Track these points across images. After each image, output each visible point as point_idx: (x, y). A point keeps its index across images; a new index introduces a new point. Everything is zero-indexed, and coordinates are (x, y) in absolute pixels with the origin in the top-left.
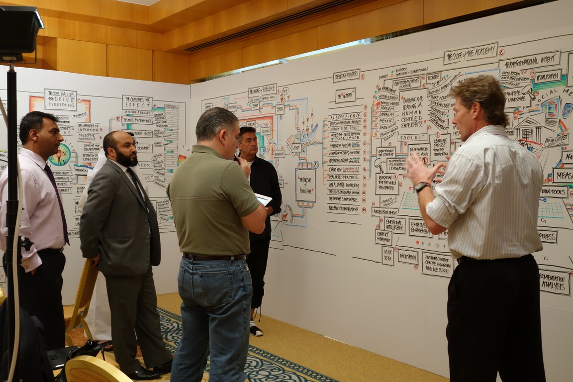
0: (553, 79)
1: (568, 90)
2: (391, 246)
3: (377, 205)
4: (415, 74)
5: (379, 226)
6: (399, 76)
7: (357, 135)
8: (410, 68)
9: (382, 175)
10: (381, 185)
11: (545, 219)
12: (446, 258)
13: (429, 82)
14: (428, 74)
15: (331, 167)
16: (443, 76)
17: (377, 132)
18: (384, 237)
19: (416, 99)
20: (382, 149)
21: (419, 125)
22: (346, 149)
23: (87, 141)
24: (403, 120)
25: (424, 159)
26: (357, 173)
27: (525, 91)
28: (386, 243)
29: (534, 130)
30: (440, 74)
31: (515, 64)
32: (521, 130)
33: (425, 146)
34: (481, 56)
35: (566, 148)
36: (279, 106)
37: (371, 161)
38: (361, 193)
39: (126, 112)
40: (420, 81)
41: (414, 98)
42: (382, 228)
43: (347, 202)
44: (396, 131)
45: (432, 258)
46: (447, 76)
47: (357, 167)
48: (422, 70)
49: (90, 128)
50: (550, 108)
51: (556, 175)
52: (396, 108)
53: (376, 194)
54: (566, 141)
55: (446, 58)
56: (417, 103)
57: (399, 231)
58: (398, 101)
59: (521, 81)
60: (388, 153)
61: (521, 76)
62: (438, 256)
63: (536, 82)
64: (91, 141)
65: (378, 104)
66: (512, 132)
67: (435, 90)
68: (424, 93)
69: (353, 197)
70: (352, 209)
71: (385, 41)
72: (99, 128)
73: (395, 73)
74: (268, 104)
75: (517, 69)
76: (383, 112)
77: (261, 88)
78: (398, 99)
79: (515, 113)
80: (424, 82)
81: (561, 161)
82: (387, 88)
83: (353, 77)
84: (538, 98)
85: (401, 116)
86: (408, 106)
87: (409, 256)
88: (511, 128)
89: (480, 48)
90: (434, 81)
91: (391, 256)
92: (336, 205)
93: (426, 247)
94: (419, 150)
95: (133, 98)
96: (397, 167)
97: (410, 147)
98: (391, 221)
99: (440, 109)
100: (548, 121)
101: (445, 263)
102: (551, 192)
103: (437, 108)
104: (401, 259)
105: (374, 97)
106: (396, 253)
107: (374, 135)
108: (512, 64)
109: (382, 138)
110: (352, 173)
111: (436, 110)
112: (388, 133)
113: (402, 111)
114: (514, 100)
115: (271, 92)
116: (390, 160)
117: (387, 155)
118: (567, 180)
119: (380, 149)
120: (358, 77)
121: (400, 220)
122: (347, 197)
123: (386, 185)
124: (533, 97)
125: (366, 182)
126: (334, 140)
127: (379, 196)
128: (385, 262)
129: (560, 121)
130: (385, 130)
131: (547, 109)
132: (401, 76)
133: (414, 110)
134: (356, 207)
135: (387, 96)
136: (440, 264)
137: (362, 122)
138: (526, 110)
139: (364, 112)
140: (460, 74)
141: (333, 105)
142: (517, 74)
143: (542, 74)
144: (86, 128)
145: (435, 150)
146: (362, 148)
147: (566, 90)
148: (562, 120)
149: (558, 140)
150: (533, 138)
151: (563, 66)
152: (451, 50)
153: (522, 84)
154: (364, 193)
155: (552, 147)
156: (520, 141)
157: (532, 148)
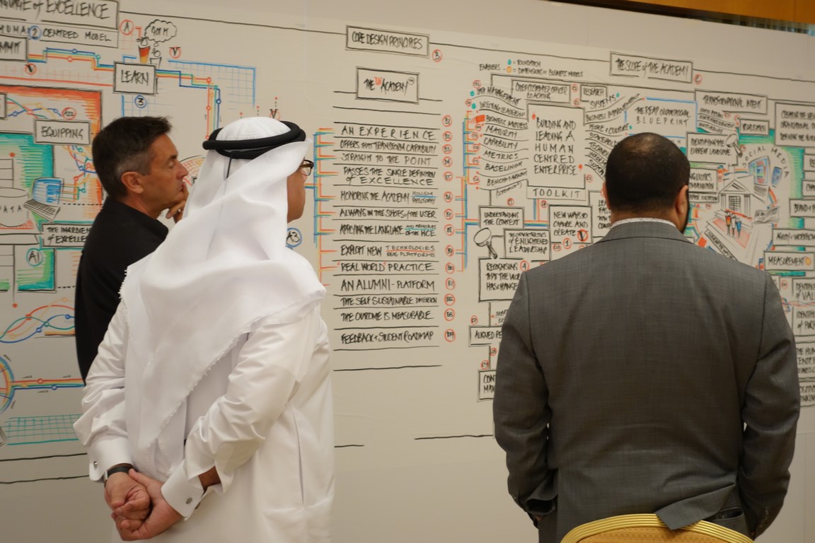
0: (760, 133)
3: (483, 321)
4: (559, 77)
5: (489, 364)
6: (524, 74)
7: (426, 178)
8: (547, 65)
9: (493, 261)
10: (492, 281)
13: (585, 97)
14: (582, 84)
15: (348, 244)
16: (610, 94)
17: (478, 175)
19: (562, 124)
20: (493, 210)
21: (570, 171)
22: (396, 204)
24: (537, 158)
25: (580, 232)
26: (429, 258)
27: (730, 141)
29: (742, 197)
30: (604, 89)
31: (716, 101)
32: (727, 196)
33: (583, 210)
34: (669, 76)
35: (776, 225)
36: (132, 69)
37: (465, 233)
38: (441, 299)
40: (567, 92)
41: (559, 122)
43: (401, 322)
44: (522, 177)
46: (618, 95)
47: (430, 245)
48: (571, 74)
50: (758, 171)
51: (767, 260)
52: (521, 134)
53: (480, 301)
54: (776, 215)
55: (615, 65)
56: (565, 132)
58: (525, 121)
59: (724, 127)
60: (507, 218)
61: (724, 119)
63: (742, 131)
65: (478, 119)
66: (715, 198)
67: (597, 114)
68: (577, 116)
69: (419, 310)
70: (418, 336)
73: (515, 66)
74: (75, 52)
75: (719, 108)
76: (492, 138)
78: (525, 117)
79: (720, 172)
80: (575, 95)
81: (772, 241)
82: (499, 92)
83: (409, 50)
84: (745, 154)
85: (533, 152)
86: (547, 134)
88: (715, 193)
89: (668, 63)
90: (595, 98)
92: (366, 332)
94: (570, 216)
96: (527, 246)
97: (553, 209)
99: (607, 149)
100: (757, 188)
103: (601, 146)
105: (469, 103)
107: (471, 181)
108: (713, 100)
109: (491, 187)
110: (416, 258)
111: (600, 149)
112: (505, 179)
113: (533, 142)
114: (717, 152)
115: (90, 20)
116: (512, 232)
117: (505, 222)
118: (779, 266)
119: (488, 211)
120: (423, 52)
122: (401, 310)
123: (504, 281)
124: (739, 152)
125: (454, 276)
126: (356, 181)
127: (486, 304)
129: (770, 190)
130: (498, 173)
131: (756, 171)
132: (530, 75)
133: (559, 143)
134: (429, 330)
135: (500, 106)
137: (439, 150)
138: (732, 169)
139: (444, 129)
140: (640, 97)
141: (351, 101)
142: (720, 115)
143: (748, 123)
145: (600, 218)
146: (440, 205)
147: (774, 149)
148: (772, 188)
149: (768, 215)
150: (741, 209)
151: (770, 117)
152: (622, 52)
153: (726, 131)
154: (448, 299)
155: (762, 223)
156: (727, 212)
157: (740, 222)
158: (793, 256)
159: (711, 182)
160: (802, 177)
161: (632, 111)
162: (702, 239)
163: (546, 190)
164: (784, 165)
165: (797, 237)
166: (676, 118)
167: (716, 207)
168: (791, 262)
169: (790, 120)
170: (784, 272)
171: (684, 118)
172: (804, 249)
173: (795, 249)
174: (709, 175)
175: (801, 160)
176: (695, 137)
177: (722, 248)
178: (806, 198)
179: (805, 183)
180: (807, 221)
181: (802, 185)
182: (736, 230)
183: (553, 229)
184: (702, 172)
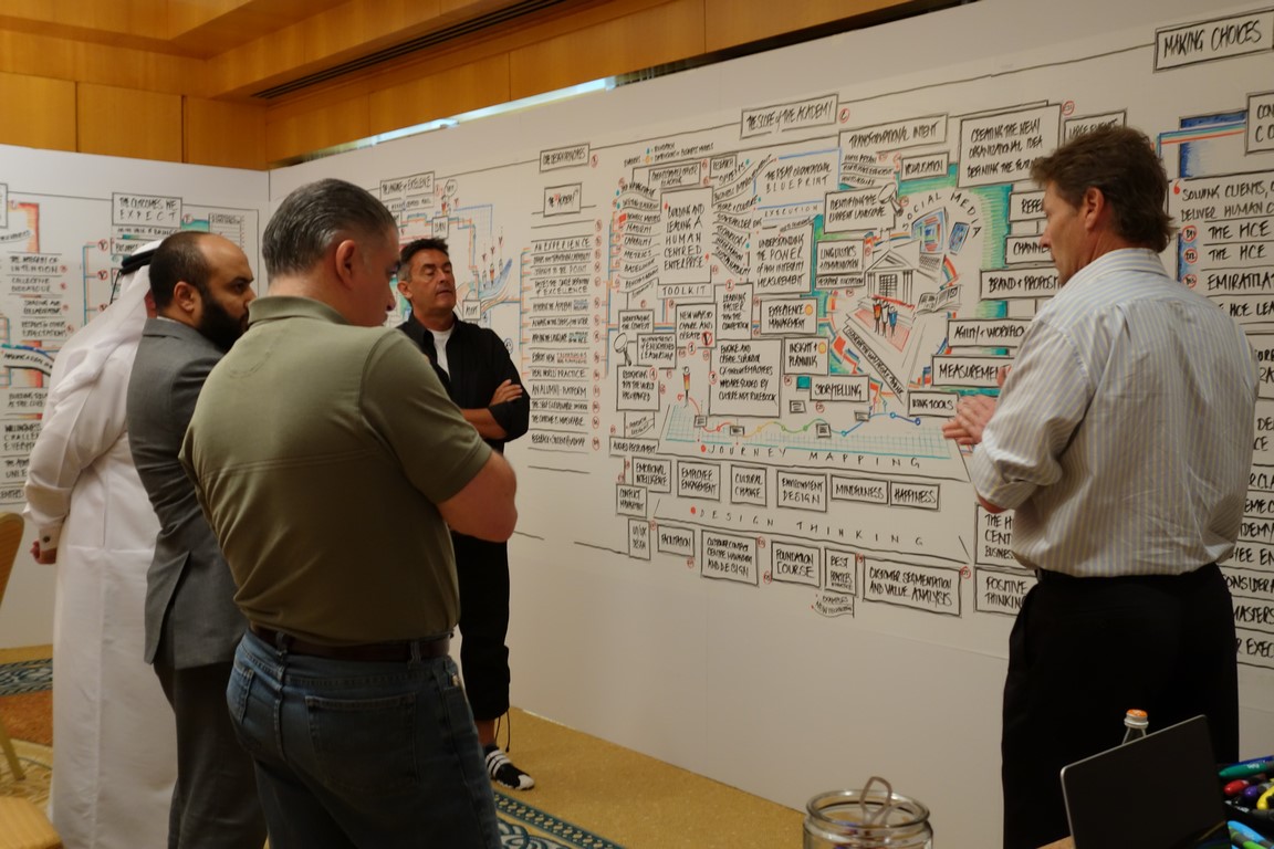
0: (933, 173)
1: (959, 196)
2: (644, 519)
3: (620, 432)
4: (689, 156)
5: (624, 477)
6: (660, 161)
7: (582, 285)
8: (681, 144)
9: (628, 369)
10: (627, 390)
11: (918, 460)
12: (745, 542)
13: (714, 173)
14: (712, 157)
15: (536, 352)
16: (739, 163)
17: (620, 279)
18: (632, 500)
19: (691, 209)
20: (630, 314)
21: (697, 264)
22: (564, 313)
23: (31, 292)
24: (667, 253)
25: (705, 335)
27: (884, 196)
28: (635, 512)
29: (900, 276)
30: (734, 158)
31: (868, 140)
32: (877, 276)
33: (708, 308)
34: (808, 121)
35: (955, 314)
36: (439, 221)
37: (608, 339)
38: (590, 407)
39: (121, 230)
40: (698, 172)
41: (688, 208)
42: (628, 480)
43: (564, 427)
44: (655, 275)
45: (719, 542)
46: (747, 162)
47: (583, 351)
48: (702, 148)
49: (37, 265)
50: (928, 232)
51: (937, 370)
52: (655, 228)
53: (617, 410)
54: (955, 299)
55: (746, 124)
56: (694, 218)
57: (658, 487)
58: (657, 214)
59: (877, 175)
60: (640, 322)
61: (879, 164)
62: (729, 539)
63: (904, 177)
64: (40, 293)
65: (622, 218)
66: (860, 281)
67: (725, 190)
68: (704, 197)
69: (575, 415)
70: (575, 441)
71: (642, 85)
72: (58, 264)
73: (652, 154)
74: (418, 215)
75: (871, 149)
76: (631, 237)
77: (404, 182)
78: (659, 208)
79: (868, 242)
80: (705, 173)
81: (946, 340)
82: (638, 186)
83: (577, 162)
84: (908, 209)
85: (664, 246)
86: (676, 224)
87: (678, 539)
88: (860, 273)
89: (806, 105)
90: (724, 171)
91: (645, 539)
92: (545, 434)
93: (708, 520)
94: (696, 316)
95: (138, 199)
96: (655, 352)
97: (680, 309)
98: (644, 466)
99: (735, 233)
100: (924, 260)
101: (741, 552)
102: (929, 405)
103: (728, 229)
104: (664, 546)
105: (614, 203)
106: (654, 533)
107: (614, 285)
108: (863, 139)
109: (628, 290)
110: (574, 365)
111: (727, 233)
112: (640, 280)
113: (665, 235)
114: (865, 214)
115: (424, 190)
116: (644, 337)
117: (638, 326)
118: (956, 380)
119: (625, 314)
120: (586, 160)
121: (662, 463)
122: (565, 415)
123: (636, 390)
124: (898, 208)
125: (600, 383)
126: (542, 294)
127: (622, 413)
128: (634, 552)
129: (945, 259)
130: (635, 274)
131: (924, 233)
132: (665, 160)
133: (687, 232)
134: (582, 436)
135: (639, 201)
136: (733, 556)
137: (592, 257)
138: (886, 236)
139: (596, 234)
140: (771, 159)
141: (539, 220)
142: (871, 160)
143: (914, 162)
144: (30, 264)
145: (725, 317)
146: (591, 312)
147: (956, 195)
148: (949, 257)
149: (941, 298)
150: (898, 295)
151: (952, 146)
152: (754, 107)
153: (880, 181)
154: (595, 406)
155: (931, 311)
156: (876, 299)
157: (896, 313)
158: (984, 364)
159: (855, 258)
160: (1006, 232)
161: (762, 179)
162: (840, 338)
163: (674, 287)
164: (974, 217)
165: (992, 333)
166: (812, 176)
167: (860, 293)
168: (979, 374)
169: (985, 143)
170: (966, 389)
171: (822, 174)
172: (1007, 352)
173: (989, 352)
174: (852, 248)
175: (1005, 204)
176: (835, 197)
177: (866, 351)
178: (1011, 267)
179: (1011, 243)
180: (1012, 304)
181: (1006, 246)
182: (888, 324)
183: (679, 332)
184: (843, 245)
